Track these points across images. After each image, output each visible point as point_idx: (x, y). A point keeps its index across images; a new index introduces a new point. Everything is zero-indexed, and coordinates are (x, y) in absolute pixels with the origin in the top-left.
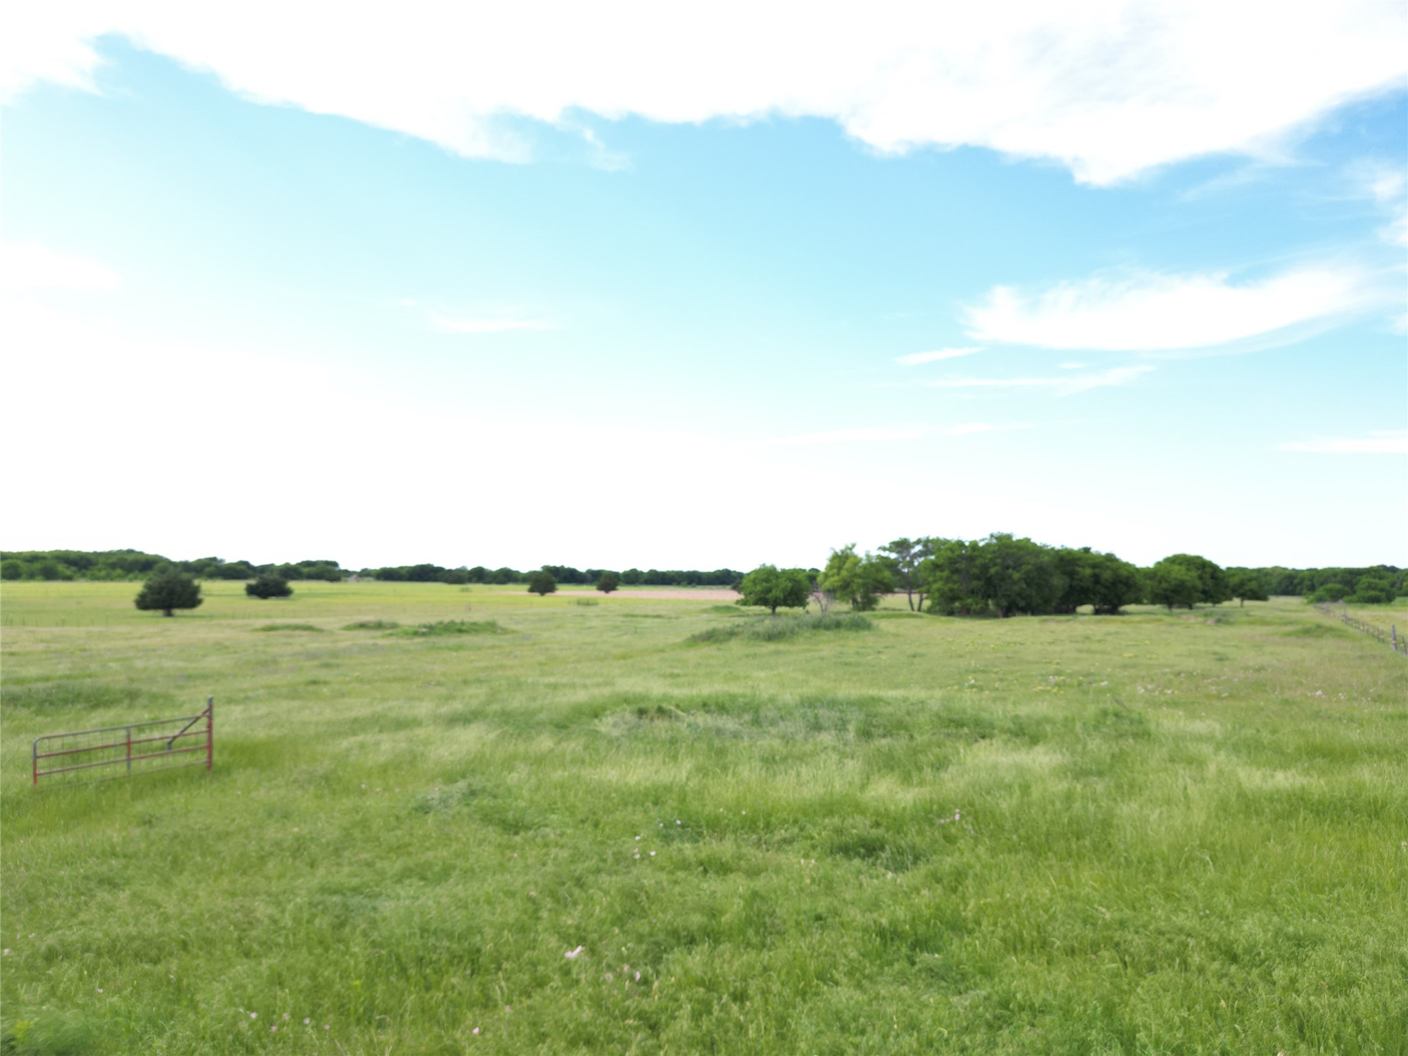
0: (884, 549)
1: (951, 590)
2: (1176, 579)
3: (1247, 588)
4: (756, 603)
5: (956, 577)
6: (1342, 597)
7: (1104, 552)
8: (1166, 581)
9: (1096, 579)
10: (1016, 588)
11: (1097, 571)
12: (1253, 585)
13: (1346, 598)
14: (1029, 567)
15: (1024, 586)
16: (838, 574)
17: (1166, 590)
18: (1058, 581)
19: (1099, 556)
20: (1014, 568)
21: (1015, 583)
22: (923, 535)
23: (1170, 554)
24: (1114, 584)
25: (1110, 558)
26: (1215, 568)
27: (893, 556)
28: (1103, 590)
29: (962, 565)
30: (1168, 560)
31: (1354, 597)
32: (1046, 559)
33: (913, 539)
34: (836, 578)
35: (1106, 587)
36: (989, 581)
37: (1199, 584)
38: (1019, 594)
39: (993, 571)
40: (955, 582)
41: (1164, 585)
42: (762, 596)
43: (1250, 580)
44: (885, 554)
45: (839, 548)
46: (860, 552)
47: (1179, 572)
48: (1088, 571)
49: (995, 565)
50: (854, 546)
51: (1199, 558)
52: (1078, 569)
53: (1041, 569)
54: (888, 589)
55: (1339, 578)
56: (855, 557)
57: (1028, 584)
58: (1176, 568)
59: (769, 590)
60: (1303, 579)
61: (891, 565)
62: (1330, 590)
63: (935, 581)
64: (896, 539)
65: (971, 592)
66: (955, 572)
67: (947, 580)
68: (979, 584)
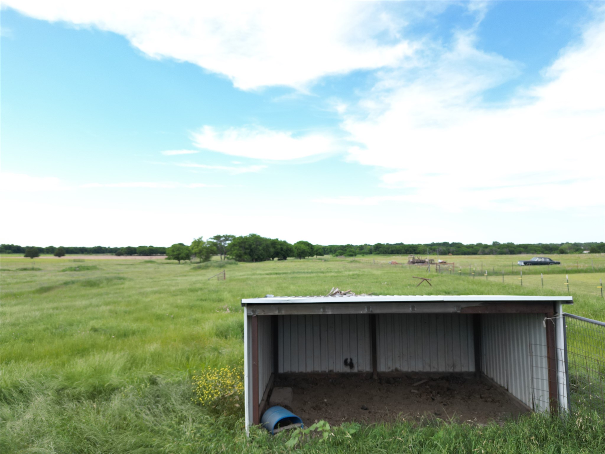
0: (212, 239)
1: (240, 253)
2: (302, 249)
3: (318, 252)
4: (174, 259)
5: (241, 249)
6: (343, 255)
7: (283, 240)
8: (300, 250)
9: (282, 249)
10: (260, 252)
11: (282, 246)
12: (320, 251)
13: (344, 255)
14: (264, 245)
15: (263, 251)
16: (198, 248)
17: (299, 252)
18: (272, 250)
19: (281, 241)
20: (259, 245)
21: (260, 250)
22: (225, 234)
23: (298, 241)
24: (286, 250)
25: (285, 242)
26: (312, 245)
27: (215, 241)
28: (283, 253)
29: (243, 245)
30: (299, 243)
31: (346, 255)
32: (269, 242)
33: (222, 235)
34: (197, 249)
35: (284, 252)
36: (251, 250)
37: (308, 250)
38: (261, 254)
39: (253, 246)
40: (241, 250)
41: (299, 251)
42: (177, 256)
43: (319, 249)
44: (212, 240)
45: (197, 238)
46: (205, 240)
47: (303, 247)
48: (279, 246)
49: (254, 244)
50: (202, 237)
51: (307, 242)
52: (276, 246)
53: (267, 246)
54: (215, 253)
55: (340, 249)
56: (202, 241)
57: (264, 251)
58: (302, 245)
59: (179, 254)
60: (328, 249)
61: (215, 244)
62: (339, 252)
63: (234, 250)
64: (216, 235)
65: (245, 253)
66: (240, 247)
67: (238, 250)
68: (248, 251)
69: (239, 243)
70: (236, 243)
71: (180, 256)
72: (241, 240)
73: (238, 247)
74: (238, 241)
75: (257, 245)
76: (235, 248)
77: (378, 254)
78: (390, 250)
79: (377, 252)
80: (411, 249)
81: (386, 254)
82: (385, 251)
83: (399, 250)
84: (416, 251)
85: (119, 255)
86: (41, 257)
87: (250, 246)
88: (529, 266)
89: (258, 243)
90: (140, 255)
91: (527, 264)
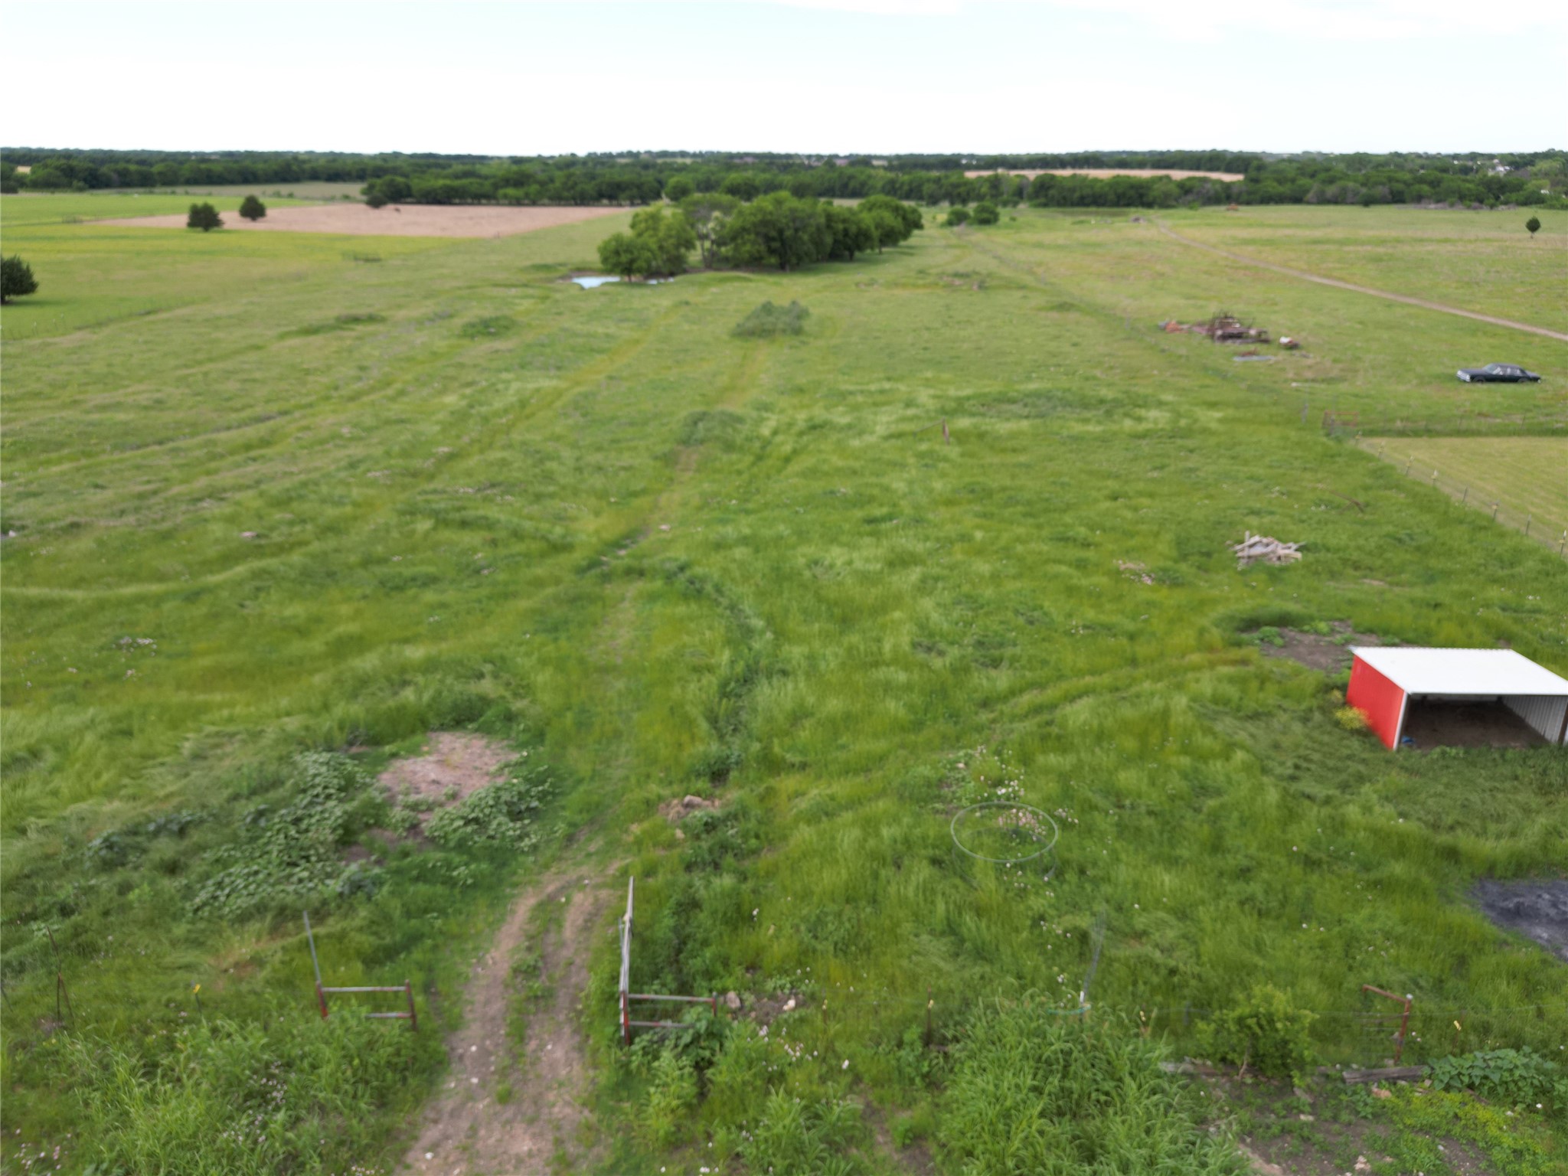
1: (758, 251)
2: (886, 225)
5: (760, 240)
8: (881, 228)
10: (804, 246)
14: (811, 228)
15: (810, 246)
18: (828, 239)
20: (802, 230)
24: (856, 235)
28: (849, 243)
29: (763, 229)
35: (851, 239)
38: (806, 252)
39: (787, 233)
40: (760, 244)
41: (881, 231)
42: (627, 266)
47: (887, 218)
48: (841, 226)
49: (789, 228)
57: (812, 244)
58: (886, 214)
65: (770, 251)
66: (758, 234)
67: (754, 243)
68: (775, 245)
69: (754, 225)
70: (748, 226)
72: (760, 217)
73: (752, 236)
74: (753, 219)
75: (797, 230)
76: (746, 237)
77: (1045, 205)
78: (1077, 195)
79: (1043, 200)
80: (1132, 193)
82: (1064, 198)
84: (1145, 199)
85: (375, 203)
86: (226, 227)
87: (781, 232)
88: (1479, 386)
89: (798, 224)
90: (419, 202)
91: (1475, 378)
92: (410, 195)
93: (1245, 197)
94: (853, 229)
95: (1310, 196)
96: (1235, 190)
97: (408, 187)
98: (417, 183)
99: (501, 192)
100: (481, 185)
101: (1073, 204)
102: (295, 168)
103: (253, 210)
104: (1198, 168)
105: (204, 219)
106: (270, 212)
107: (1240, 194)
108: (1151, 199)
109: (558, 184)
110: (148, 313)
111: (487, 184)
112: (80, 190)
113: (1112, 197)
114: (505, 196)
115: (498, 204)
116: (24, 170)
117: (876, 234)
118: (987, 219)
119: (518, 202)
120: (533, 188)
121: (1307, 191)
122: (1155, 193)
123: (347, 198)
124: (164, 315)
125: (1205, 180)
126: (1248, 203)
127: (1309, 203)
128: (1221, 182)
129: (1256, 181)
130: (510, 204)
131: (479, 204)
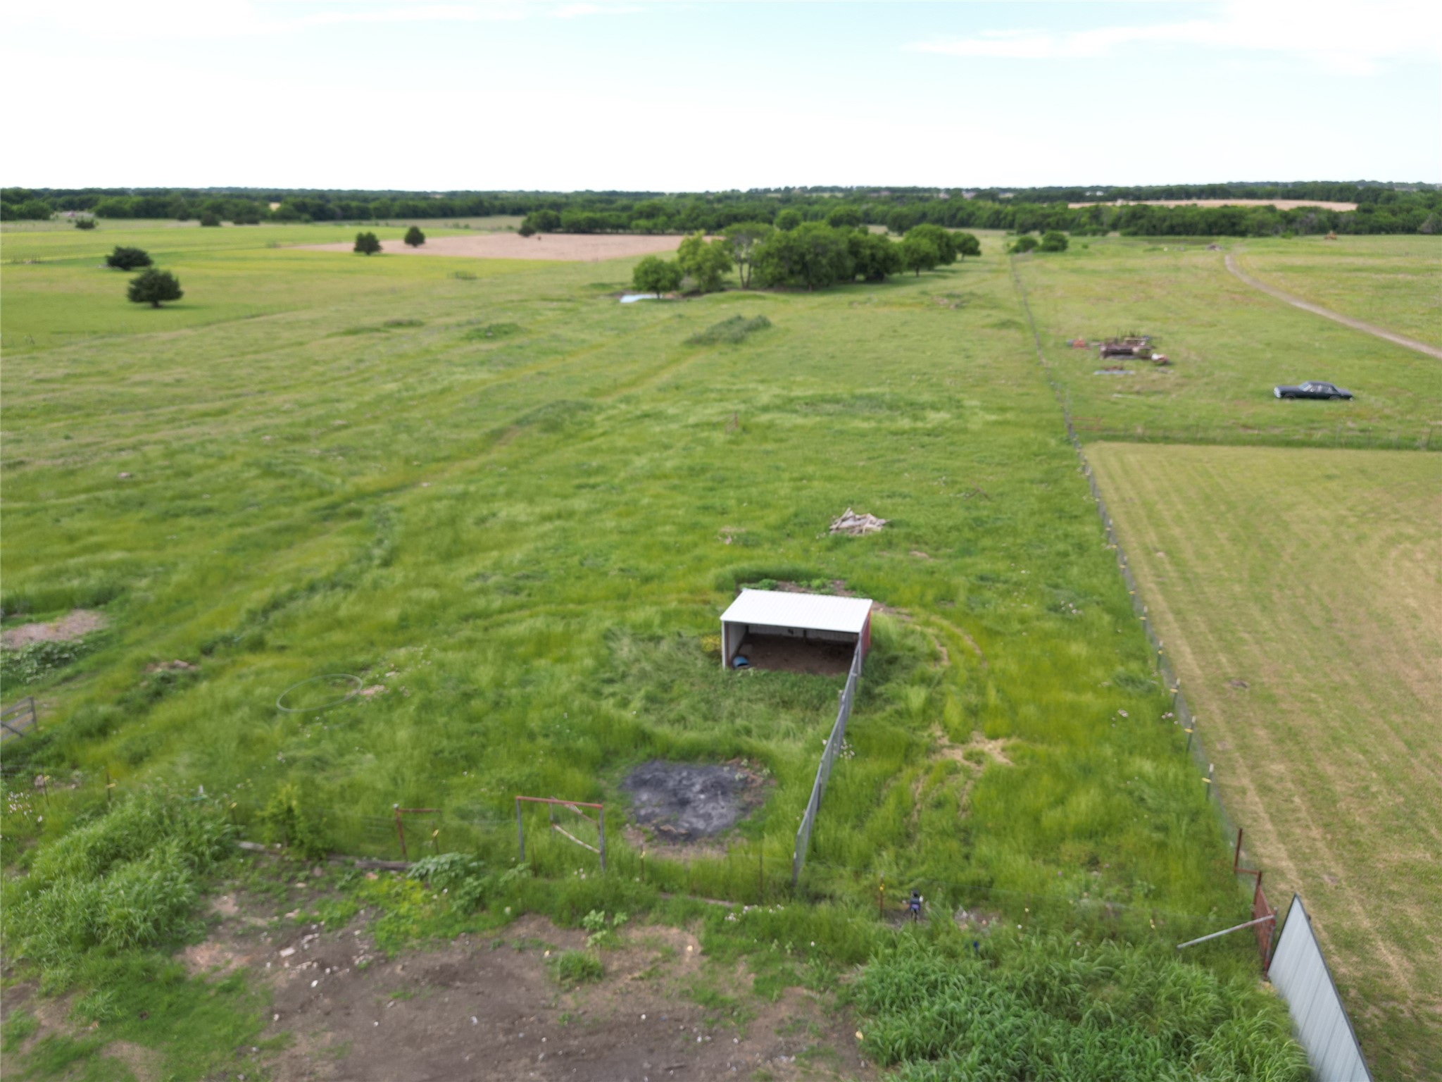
1: (780, 273)
2: (923, 251)
3: (967, 246)
4: (649, 290)
5: (783, 263)
8: (918, 254)
9: (874, 258)
10: (824, 271)
11: (874, 251)
14: (833, 255)
15: (829, 268)
17: (916, 260)
18: (850, 260)
19: (874, 238)
20: (822, 255)
21: (823, 266)
24: (884, 259)
25: (881, 239)
28: (878, 267)
29: (786, 254)
35: (880, 263)
36: (805, 265)
37: (938, 254)
38: (824, 275)
39: (808, 258)
40: (782, 267)
41: (915, 256)
42: (654, 285)
47: (926, 246)
48: (868, 252)
49: (810, 253)
52: (861, 251)
53: (840, 254)
54: (727, 268)
57: (831, 266)
58: (924, 241)
59: (658, 281)
65: (792, 272)
66: (781, 258)
68: (798, 268)
69: (779, 250)
70: (772, 251)
71: (660, 285)
72: (784, 243)
73: (776, 260)
74: (777, 245)
75: (817, 255)
76: (770, 260)
77: (1135, 234)
78: (1167, 223)
79: (1132, 229)
81: (1153, 234)
82: (1154, 227)
83: (1191, 225)
84: (1237, 228)
85: (526, 232)
86: (384, 252)
87: (802, 256)
88: (1288, 402)
89: (819, 250)
90: (568, 232)
91: (1284, 395)
92: (559, 226)
93: (1353, 226)
94: (880, 254)
95: (1424, 226)
96: (1343, 220)
97: (558, 219)
98: (565, 216)
99: (634, 223)
100: (619, 217)
101: (1163, 233)
102: (486, 204)
103: (415, 239)
104: (1312, 198)
105: (368, 245)
106: (428, 240)
107: (1347, 224)
108: (1243, 228)
109: (683, 216)
110: (253, 316)
111: (624, 215)
112: (307, 221)
113: (1202, 225)
114: (637, 227)
115: (633, 234)
116: (274, 206)
117: (905, 259)
118: (1058, 247)
119: (649, 232)
120: (662, 219)
121: (1422, 221)
122: (1248, 222)
123: (510, 228)
124: (261, 319)
125: (1315, 210)
126: (1357, 232)
127: (1422, 233)
128: (1329, 212)
129: (1369, 211)
130: (642, 233)
131: (617, 233)
